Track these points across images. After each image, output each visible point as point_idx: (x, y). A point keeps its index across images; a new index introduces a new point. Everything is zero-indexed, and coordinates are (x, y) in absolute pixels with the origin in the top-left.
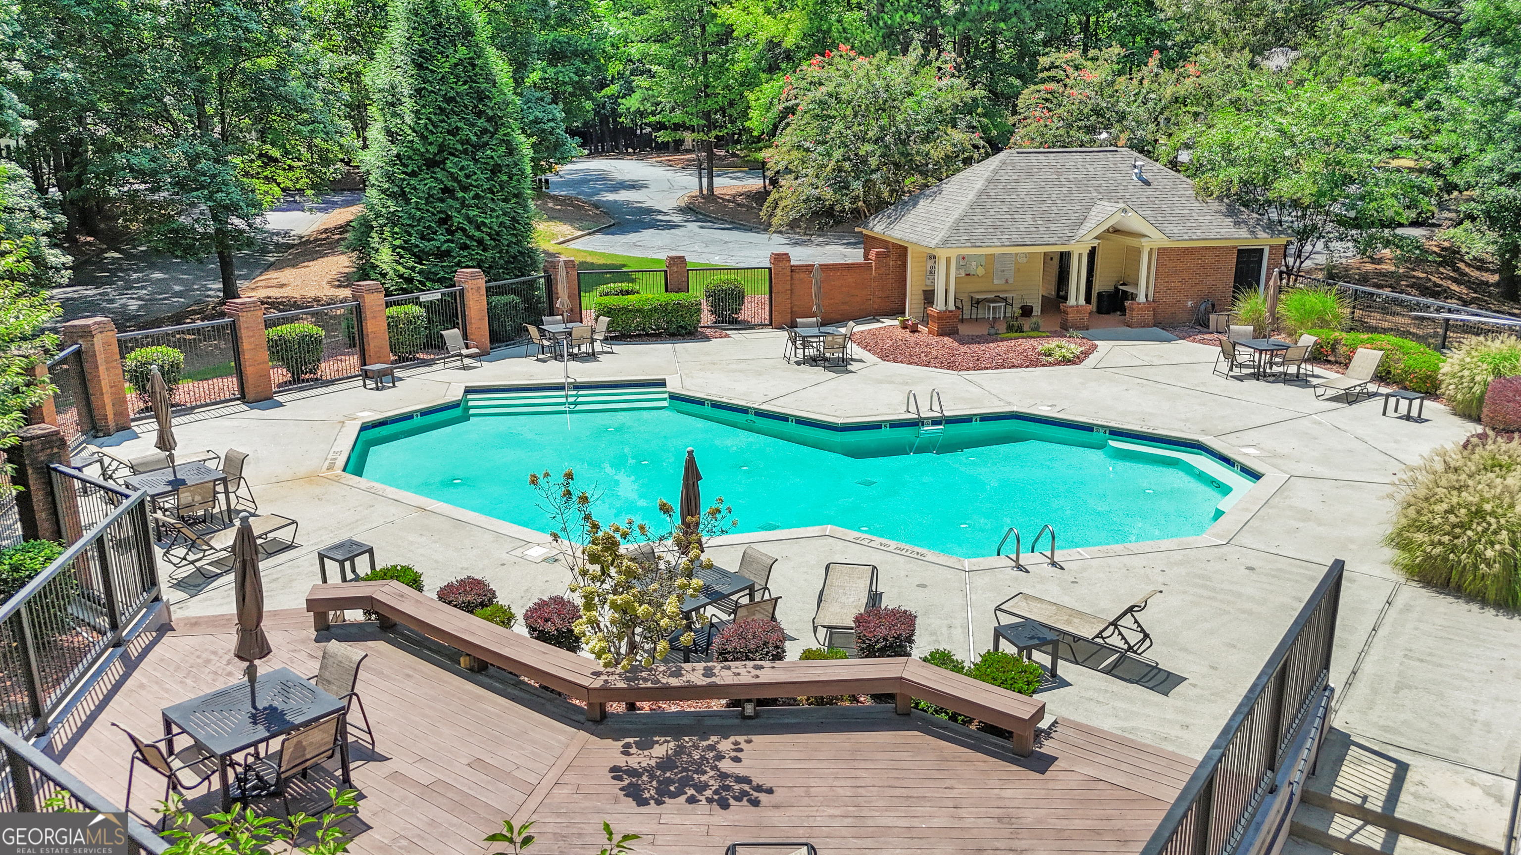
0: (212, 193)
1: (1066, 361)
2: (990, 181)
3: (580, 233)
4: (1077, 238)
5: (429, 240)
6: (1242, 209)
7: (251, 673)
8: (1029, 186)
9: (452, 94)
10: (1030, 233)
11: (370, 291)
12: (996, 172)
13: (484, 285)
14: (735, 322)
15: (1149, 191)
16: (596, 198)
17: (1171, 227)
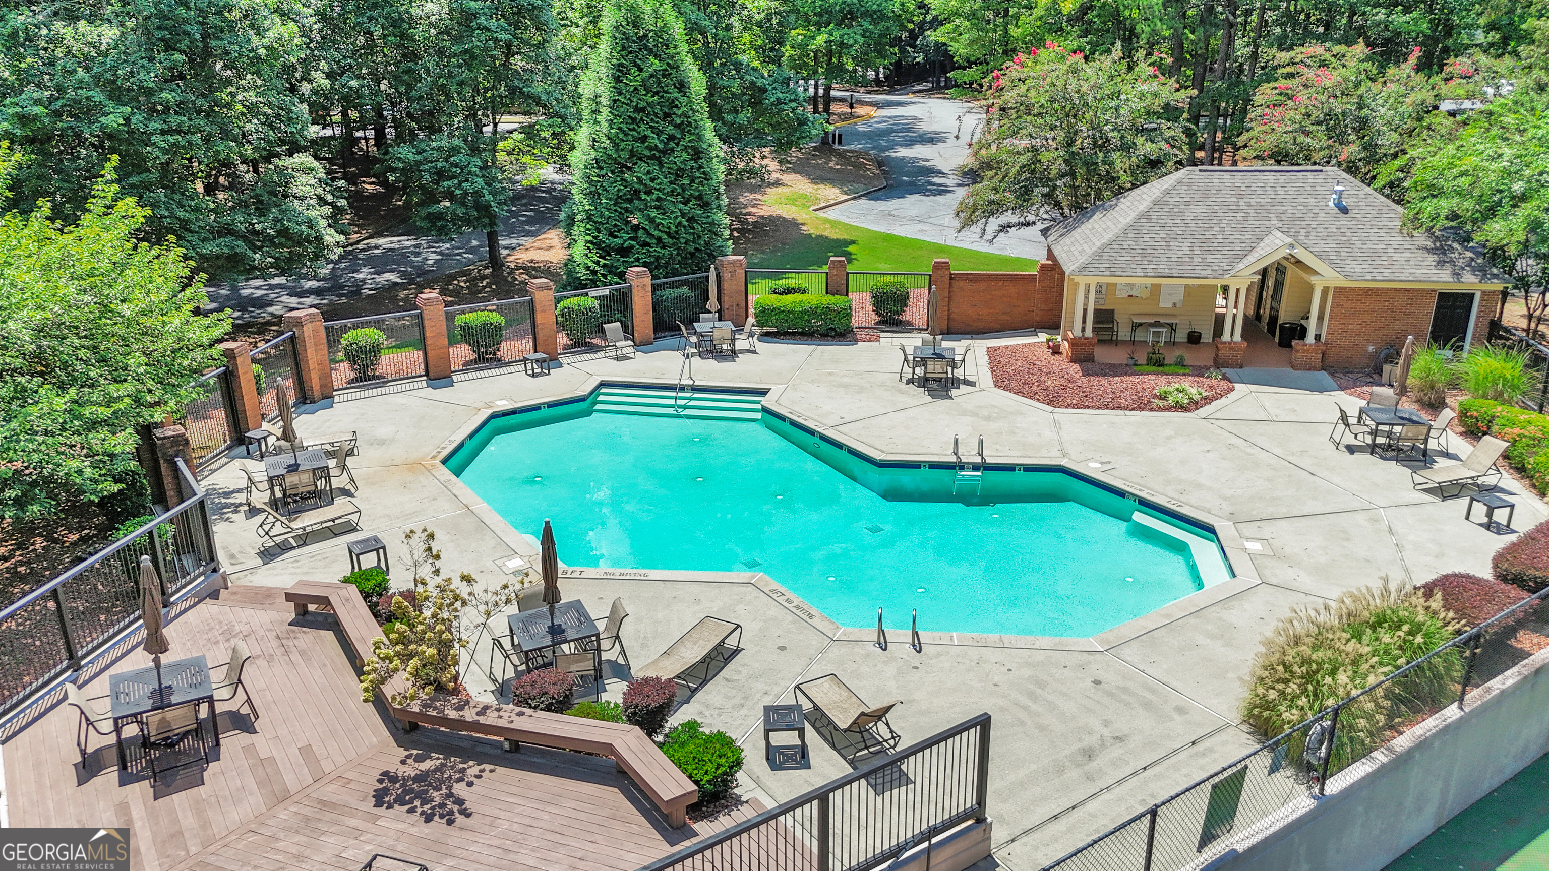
0: (460, 183)
1: (1179, 407)
2: (1155, 203)
3: (846, 197)
4: (1233, 272)
5: (616, 237)
6: (1455, 245)
7: (157, 661)
8: (1199, 209)
9: (642, 104)
10: (1182, 263)
11: (541, 288)
12: (1167, 192)
13: (649, 282)
14: (898, 323)
15: (1344, 220)
16: (887, 154)
17: (1354, 264)
